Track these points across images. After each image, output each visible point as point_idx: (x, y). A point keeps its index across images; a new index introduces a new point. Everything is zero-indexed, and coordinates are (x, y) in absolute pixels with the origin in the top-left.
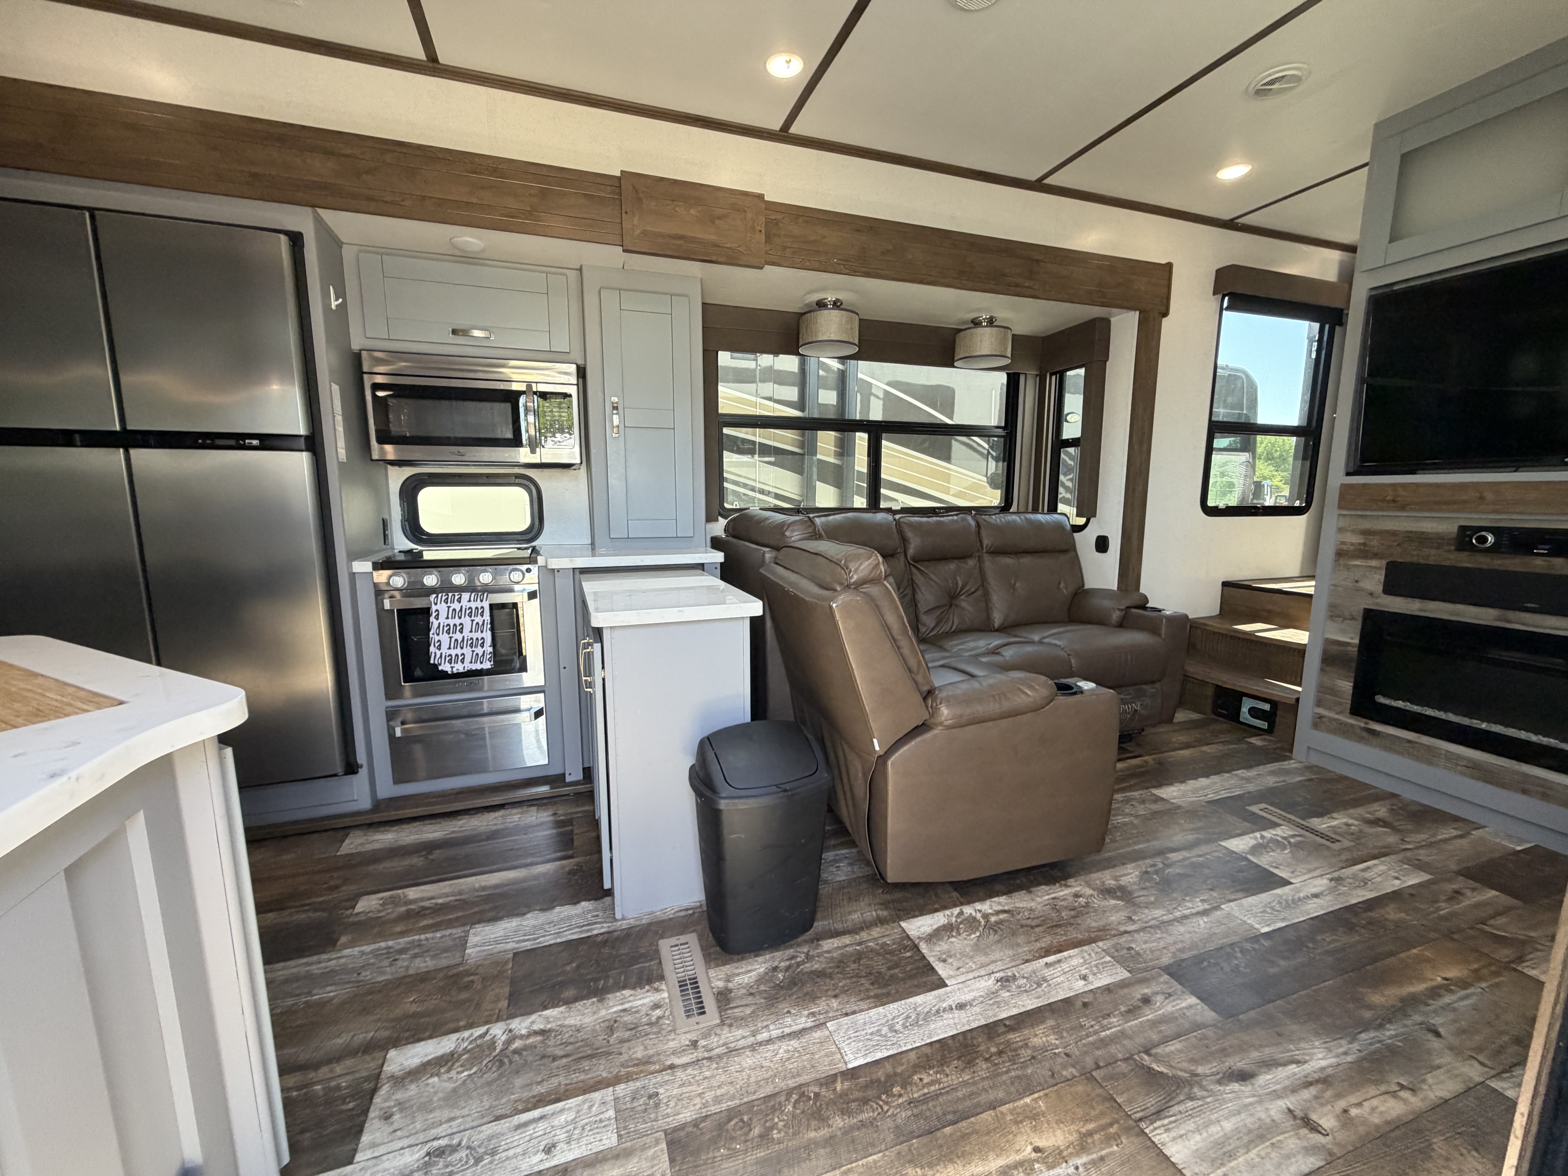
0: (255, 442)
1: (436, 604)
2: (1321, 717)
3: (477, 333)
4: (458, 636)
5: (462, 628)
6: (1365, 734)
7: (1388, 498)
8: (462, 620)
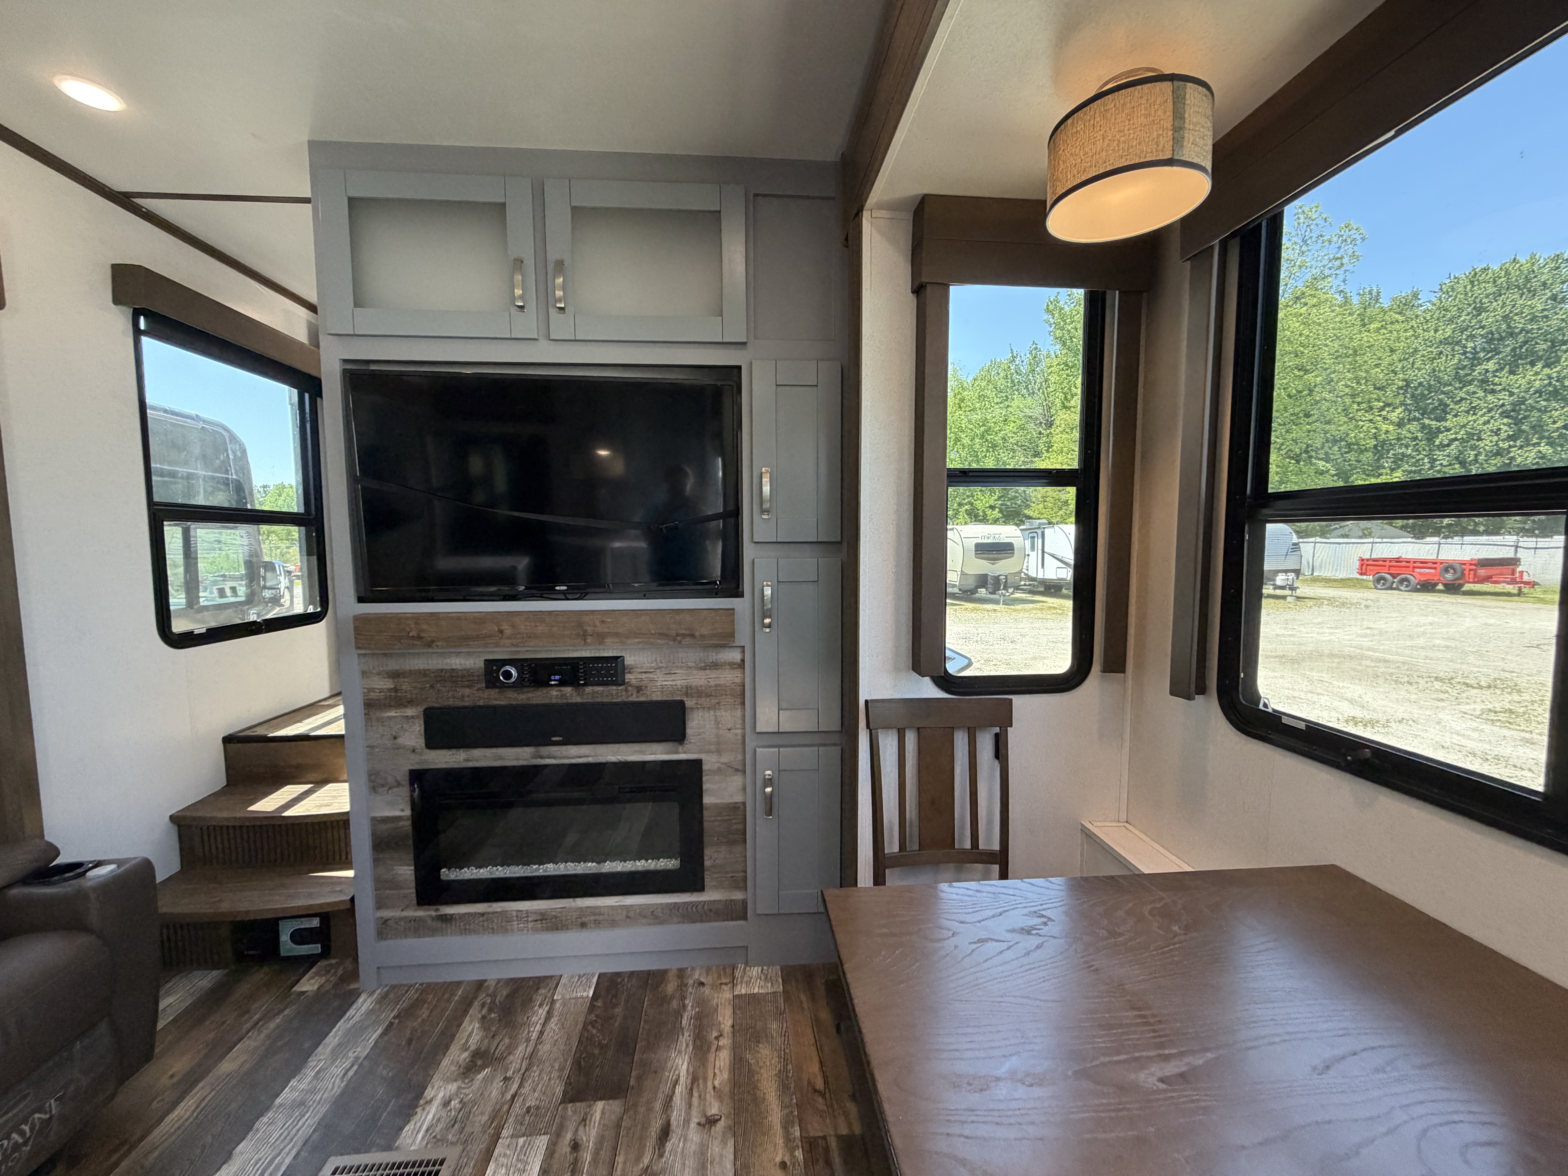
2: (385, 921)
6: (439, 924)
7: (411, 634)
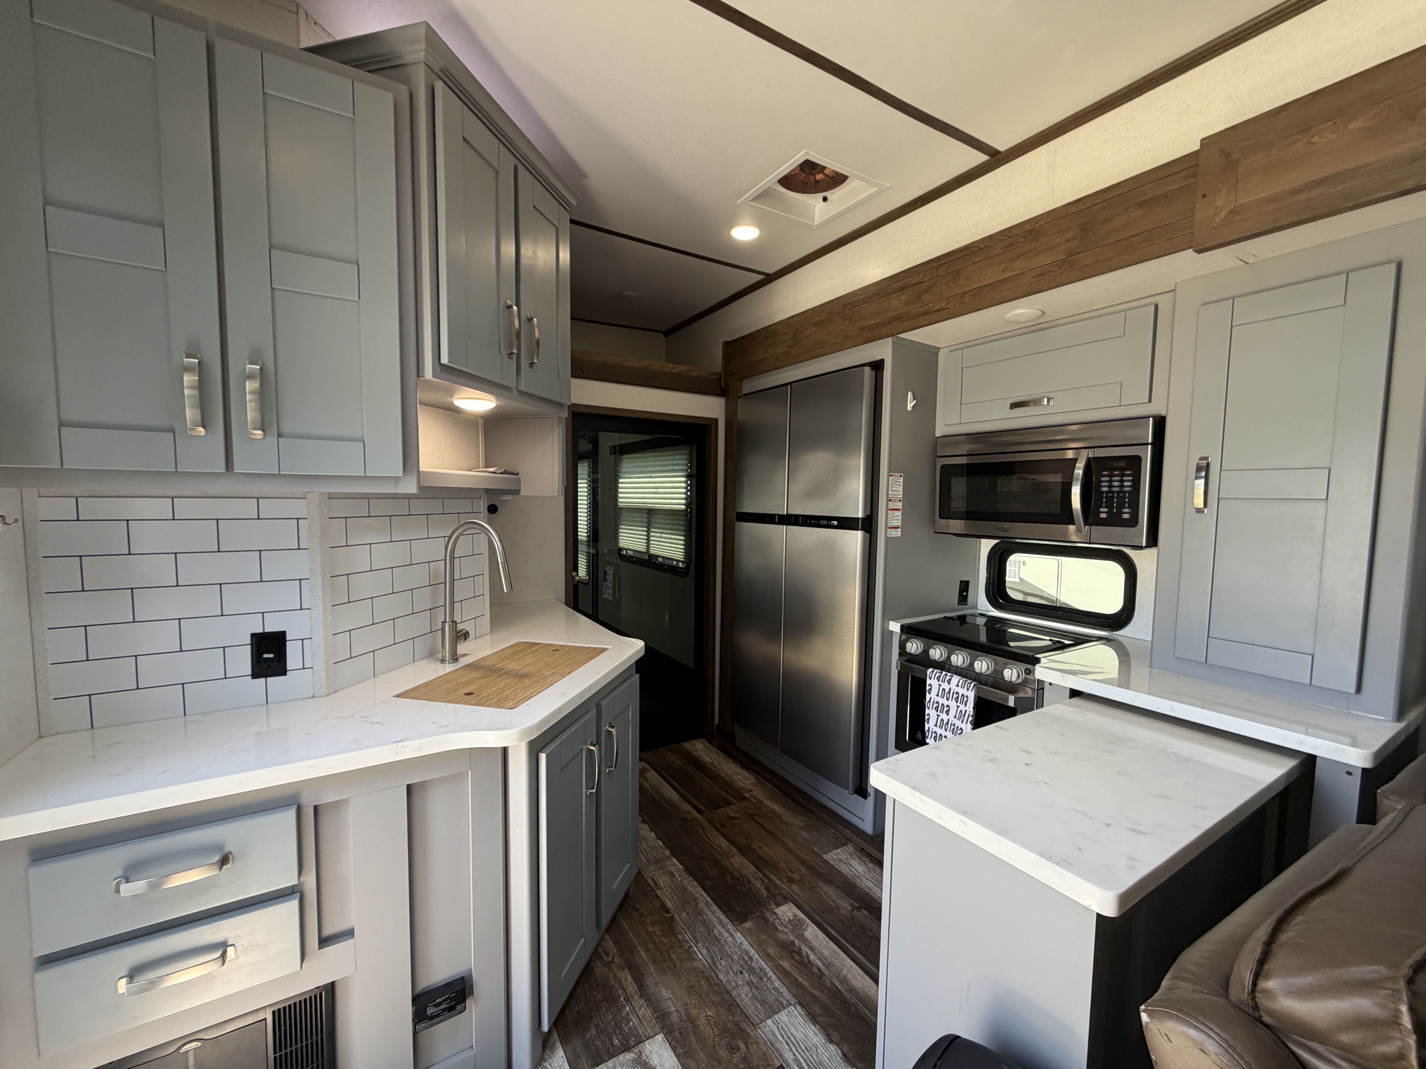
0: (835, 523)
1: (931, 679)
4: (944, 717)
5: (948, 711)
8: (949, 703)
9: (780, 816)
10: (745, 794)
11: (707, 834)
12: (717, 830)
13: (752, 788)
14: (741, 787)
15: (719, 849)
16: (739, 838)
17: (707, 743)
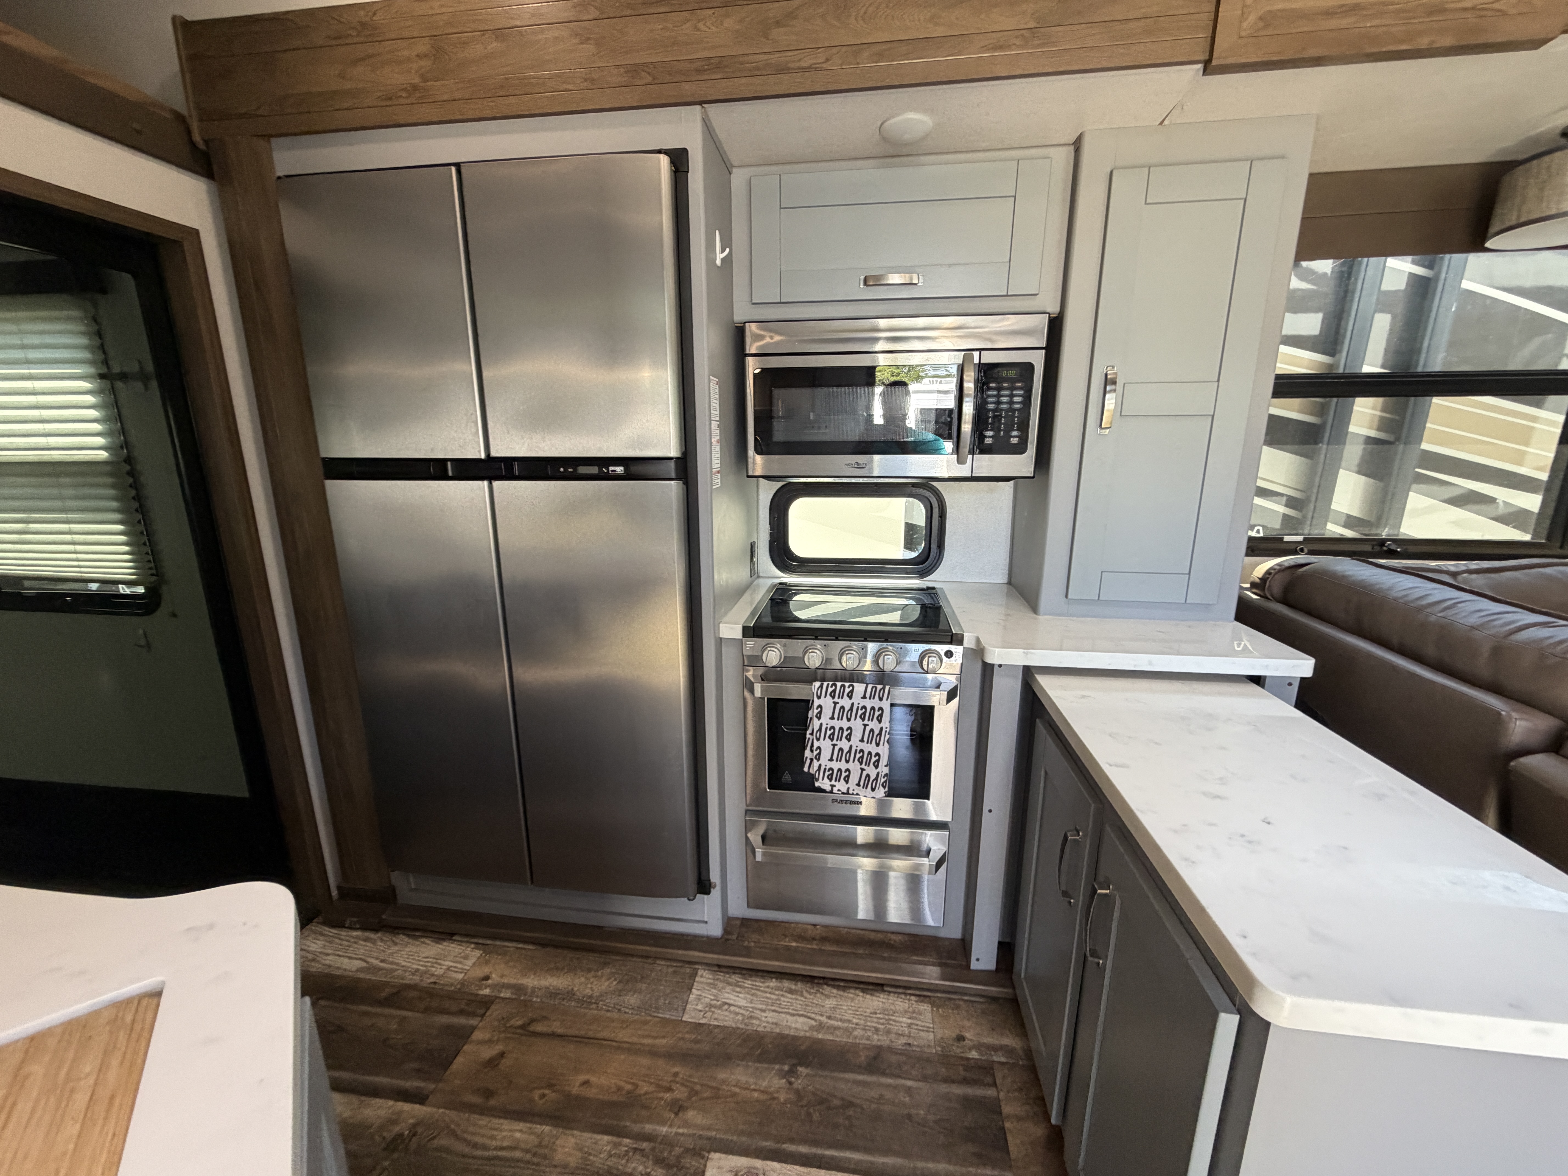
0: (619, 470)
1: (819, 697)
3: (895, 278)
4: (844, 744)
5: (850, 734)
8: (852, 724)
9: (570, 994)
10: (481, 992)
11: (469, 1137)
12: (483, 1111)
13: (486, 970)
14: (462, 983)
15: (518, 1154)
16: (536, 1094)
17: (326, 930)
